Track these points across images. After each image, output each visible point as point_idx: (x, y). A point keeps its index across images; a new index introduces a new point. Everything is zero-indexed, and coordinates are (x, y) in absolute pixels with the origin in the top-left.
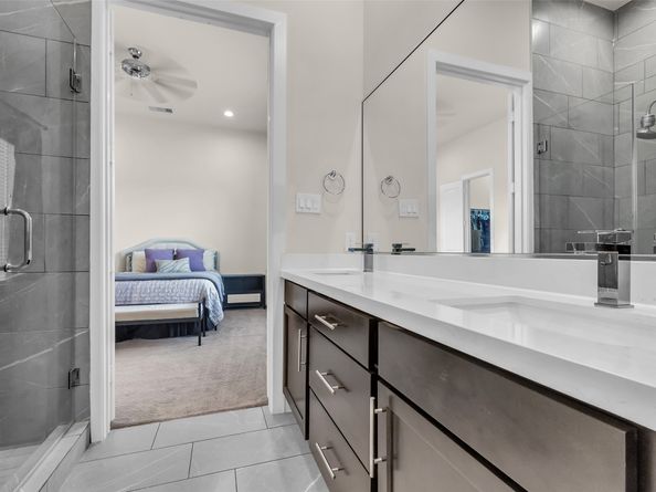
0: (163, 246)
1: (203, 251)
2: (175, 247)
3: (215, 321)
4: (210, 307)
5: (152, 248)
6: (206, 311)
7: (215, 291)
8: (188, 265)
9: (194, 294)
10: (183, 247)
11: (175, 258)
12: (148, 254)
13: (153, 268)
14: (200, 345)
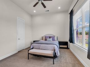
0: (48, 36)
1: (55, 36)
2: (50, 36)
3: (57, 55)
4: (56, 52)
5: (46, 36)
6: (55, 53)
7: (57, 48)
8: (52, 40)
9: (53, 49)
10: (51, 36)
11: (50, 38)
12: (45, 37)
13: (46, 40)
14: (54, 64)
